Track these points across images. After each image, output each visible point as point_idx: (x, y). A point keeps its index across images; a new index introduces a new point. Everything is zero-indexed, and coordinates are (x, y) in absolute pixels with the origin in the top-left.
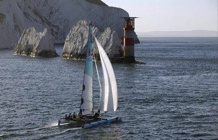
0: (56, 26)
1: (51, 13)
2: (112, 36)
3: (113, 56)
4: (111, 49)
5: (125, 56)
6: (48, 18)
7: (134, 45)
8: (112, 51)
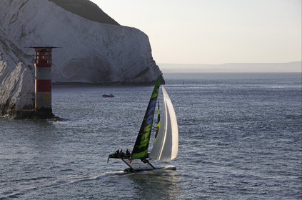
0: (30, 56)
1: (23, 35)
2: (22, 76)
3: (22, 107)
4: (19, 96)
5: (37, 109)
6: (16, 44)
7: (50, 91)
8: (20, 100)
